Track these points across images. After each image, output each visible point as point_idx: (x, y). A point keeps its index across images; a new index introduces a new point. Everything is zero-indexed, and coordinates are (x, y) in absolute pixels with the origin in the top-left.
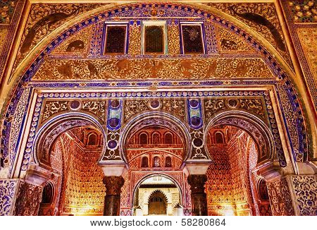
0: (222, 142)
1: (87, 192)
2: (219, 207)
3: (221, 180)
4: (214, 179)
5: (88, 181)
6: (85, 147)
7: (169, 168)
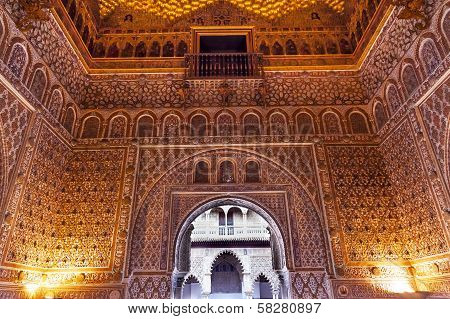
0: (365, 131)
1: (70, 235)
2: (373, 270)
3: (372, 208)
4: (356, 208)
5: (75, 212)
6: (75, 141)
7: (255, 186)
